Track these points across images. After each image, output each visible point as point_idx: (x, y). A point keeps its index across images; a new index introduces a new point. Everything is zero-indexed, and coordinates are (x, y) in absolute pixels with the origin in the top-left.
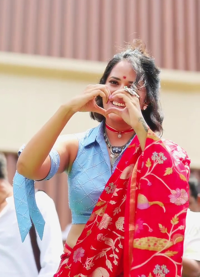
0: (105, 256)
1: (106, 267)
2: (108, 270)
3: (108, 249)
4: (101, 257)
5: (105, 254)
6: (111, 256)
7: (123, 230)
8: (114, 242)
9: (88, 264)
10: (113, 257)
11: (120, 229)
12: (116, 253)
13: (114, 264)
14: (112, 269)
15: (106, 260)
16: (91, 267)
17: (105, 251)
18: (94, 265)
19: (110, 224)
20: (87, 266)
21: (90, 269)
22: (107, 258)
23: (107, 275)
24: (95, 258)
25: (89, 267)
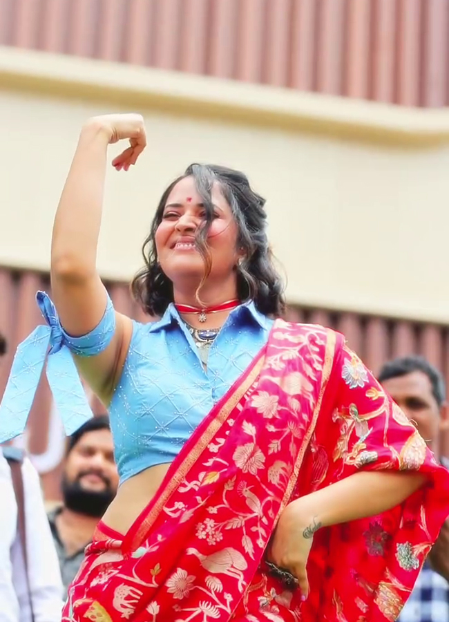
0: (241, 528)
1: (241, 550)
2: (246, 556)
3: (250, 516)
4: (234, 527)
5: (243, 524)
6: (254, 529)
8: (261, 504)
9: (213, 533)
10: (257, 531)
11: (273, 482)
12: (263, 525)
13: (258, 545)
14: (253, 554)
15: (243, 535)
16: (216, 541)
17: (244, 517)
18: (222, 538)
19: (260, 468)
20: (210, 537)
21: (214, 544)
22: (245, 532)
23: (241, 564)
24: (225, 526)
25: (214, 539)
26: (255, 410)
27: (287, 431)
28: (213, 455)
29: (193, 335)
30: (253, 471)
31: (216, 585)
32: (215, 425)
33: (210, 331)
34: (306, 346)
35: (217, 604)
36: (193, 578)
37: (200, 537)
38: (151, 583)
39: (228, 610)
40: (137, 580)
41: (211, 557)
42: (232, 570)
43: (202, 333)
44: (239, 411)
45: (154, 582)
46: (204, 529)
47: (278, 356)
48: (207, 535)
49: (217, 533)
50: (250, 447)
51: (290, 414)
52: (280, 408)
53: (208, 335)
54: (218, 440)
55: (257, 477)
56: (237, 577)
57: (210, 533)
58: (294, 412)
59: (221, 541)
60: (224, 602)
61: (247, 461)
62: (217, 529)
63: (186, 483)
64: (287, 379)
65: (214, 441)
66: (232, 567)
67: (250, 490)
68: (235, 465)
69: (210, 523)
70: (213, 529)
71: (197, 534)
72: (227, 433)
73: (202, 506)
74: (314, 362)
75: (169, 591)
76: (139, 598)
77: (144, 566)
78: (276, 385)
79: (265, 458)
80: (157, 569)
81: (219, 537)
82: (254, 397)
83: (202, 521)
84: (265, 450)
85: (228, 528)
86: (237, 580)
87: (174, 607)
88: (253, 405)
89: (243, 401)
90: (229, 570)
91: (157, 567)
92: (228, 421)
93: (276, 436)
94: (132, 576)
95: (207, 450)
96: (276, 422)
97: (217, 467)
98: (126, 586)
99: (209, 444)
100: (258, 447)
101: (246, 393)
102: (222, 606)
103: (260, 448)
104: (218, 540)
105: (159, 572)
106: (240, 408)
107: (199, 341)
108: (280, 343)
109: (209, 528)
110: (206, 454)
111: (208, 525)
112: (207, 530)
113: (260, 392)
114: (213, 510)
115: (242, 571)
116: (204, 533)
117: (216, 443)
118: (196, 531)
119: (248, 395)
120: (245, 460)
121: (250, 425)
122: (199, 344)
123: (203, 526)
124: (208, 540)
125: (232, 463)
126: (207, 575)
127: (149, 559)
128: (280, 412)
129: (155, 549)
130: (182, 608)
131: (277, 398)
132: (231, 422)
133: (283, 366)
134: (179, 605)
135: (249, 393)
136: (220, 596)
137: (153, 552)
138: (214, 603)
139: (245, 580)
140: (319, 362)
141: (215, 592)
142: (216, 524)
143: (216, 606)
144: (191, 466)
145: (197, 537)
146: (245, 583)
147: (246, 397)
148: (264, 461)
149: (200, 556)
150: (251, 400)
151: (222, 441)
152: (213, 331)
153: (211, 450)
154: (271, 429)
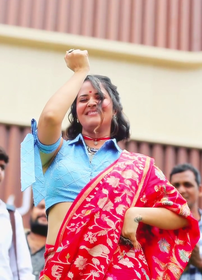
0: (106, 235)
1: (107, 245)
2: (109, 247)
3: (110, 229)
4: (103, 235)
5: (107, 233)
6: (112, 235)
7: (123, 214)
8: (115, 224)
9: (92, 238)
10: (114, 236)
11: (119, 214)
12: (116, 233)
13: (114, 242)
14: (112, 246)
15: (107, 238)
16: (94, 242)
17: (107, 230)
18: (96, 240)
19: (112, 209)
20: (91, 240)
21: (93, 243)
22: (108, 237)
23: (107, 251)
24: (98, 234)
25: (93, 241)
26: (108, 184)
27: (124, 193)
28: (88, 203)
29: (88, 149)
30: (108, 210)
31: (96, 262)
32: (90, 189)
33: (96, 149)
34: (137, 161)
35: (98, 271)
36: (86, 260)
37: (86, 240)
38: (66, 262)
39: (103, 273)
40: (60, 262)
41: (92, 249)
42: (103, 254)
43: (92, 149)
44: (101, 184)
45: (67, 262)
46: (88, 237)
47: (123, 163)
48: (89, 239)
49: (94, 238)
50: (106, 199)
51: (125, 186)
52: (120, 184)
53: (94, 150)
54: (91, 196)
55: (110, 212)
56: (106, 257)
57: (90, 238)
58: (127, 185)
59: (96, 241)
60: (101, 269)
61: (105, 205)
62: (94, 236)
63: (76, 215)
64: (125, 172)
65: (89, 196)
66: (103, 253)
67: (108, 218)
68: (99, 207)
69: (90, 233)
70: (92, 236)
71: (84, 239)
72: (95, 193)
73: (84, 226)
74: (139, 167)
75: (77, 266)
76: (62, 270)
77: (62, 256)
78: (119, 174)
79: (113, 204)
80: (68, 256)
81: (95, 239)
82: (108, 178)
83: (86, 233)
84: (113, 201)
85: (99, 235)
86: (105, 259)
87: (80, 274)
88: (107, 182)
89: (103, 180)
90: (102, 255)
91: (68, 255)
92: (95, 188)
93: (119, 195)
94: (58, 261)
95: (85, 200)
96: (118, 189)
97: (90, 208)
98: (56, 265)
99: (87, 197)
100: (109, 199)
101: (104, 177)
102: (100, 271)
103: (111, 200)
104: (95, 241)
105: (69, 257)
106: (101, 183)
107: (90, 152)
108: (125, 158)
109: (89, 236)
110: (85, 202)
111: (89, 234)
112: (89, 237)
113: (111, 177)
114: (91, 228)
115: (107, 254)
116: (88, 238)
117: (90, 197)
118: (84, 238)
119: (105, 178)
120: (104, 205)
121: (106, 190)
122: (90, 154)
123: (87, 235)
124: (90, 241)
125: (97, 206)
126: (92, 258)
127: (64, 252)
128: (120, 185)
129: (66, 247)
130: (83, 274)
131: (119, 179)
132: (97, 189)
133: (125, 167)
134: (82, 273)
135: (106, 177)
136: (99, 267)
137: (66, 249)
138: (97, 270)
139: (109, 258)
140: (142, 167)
141: (97, 265)
142: (93, 234)
143: (98, 272)
144: (78, 207)
145: (85, 240)
146: (109, 260)
147: (104, 178)
148: (113, 206)
149: (87, 249)
150: (107, 180)
151: (93, 197)
152: (97, 149)
153: (87, 200)
154: (116, 192)
